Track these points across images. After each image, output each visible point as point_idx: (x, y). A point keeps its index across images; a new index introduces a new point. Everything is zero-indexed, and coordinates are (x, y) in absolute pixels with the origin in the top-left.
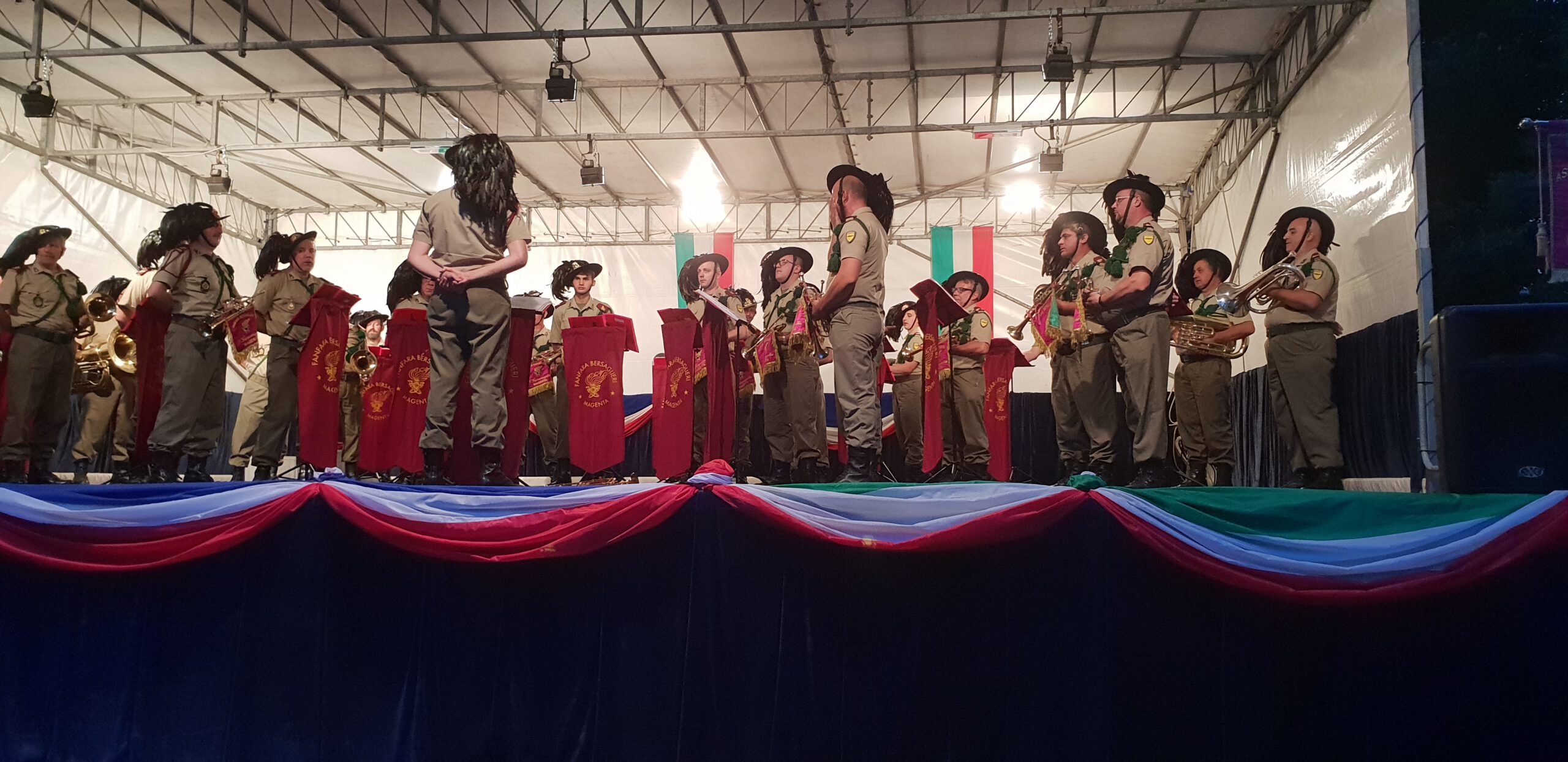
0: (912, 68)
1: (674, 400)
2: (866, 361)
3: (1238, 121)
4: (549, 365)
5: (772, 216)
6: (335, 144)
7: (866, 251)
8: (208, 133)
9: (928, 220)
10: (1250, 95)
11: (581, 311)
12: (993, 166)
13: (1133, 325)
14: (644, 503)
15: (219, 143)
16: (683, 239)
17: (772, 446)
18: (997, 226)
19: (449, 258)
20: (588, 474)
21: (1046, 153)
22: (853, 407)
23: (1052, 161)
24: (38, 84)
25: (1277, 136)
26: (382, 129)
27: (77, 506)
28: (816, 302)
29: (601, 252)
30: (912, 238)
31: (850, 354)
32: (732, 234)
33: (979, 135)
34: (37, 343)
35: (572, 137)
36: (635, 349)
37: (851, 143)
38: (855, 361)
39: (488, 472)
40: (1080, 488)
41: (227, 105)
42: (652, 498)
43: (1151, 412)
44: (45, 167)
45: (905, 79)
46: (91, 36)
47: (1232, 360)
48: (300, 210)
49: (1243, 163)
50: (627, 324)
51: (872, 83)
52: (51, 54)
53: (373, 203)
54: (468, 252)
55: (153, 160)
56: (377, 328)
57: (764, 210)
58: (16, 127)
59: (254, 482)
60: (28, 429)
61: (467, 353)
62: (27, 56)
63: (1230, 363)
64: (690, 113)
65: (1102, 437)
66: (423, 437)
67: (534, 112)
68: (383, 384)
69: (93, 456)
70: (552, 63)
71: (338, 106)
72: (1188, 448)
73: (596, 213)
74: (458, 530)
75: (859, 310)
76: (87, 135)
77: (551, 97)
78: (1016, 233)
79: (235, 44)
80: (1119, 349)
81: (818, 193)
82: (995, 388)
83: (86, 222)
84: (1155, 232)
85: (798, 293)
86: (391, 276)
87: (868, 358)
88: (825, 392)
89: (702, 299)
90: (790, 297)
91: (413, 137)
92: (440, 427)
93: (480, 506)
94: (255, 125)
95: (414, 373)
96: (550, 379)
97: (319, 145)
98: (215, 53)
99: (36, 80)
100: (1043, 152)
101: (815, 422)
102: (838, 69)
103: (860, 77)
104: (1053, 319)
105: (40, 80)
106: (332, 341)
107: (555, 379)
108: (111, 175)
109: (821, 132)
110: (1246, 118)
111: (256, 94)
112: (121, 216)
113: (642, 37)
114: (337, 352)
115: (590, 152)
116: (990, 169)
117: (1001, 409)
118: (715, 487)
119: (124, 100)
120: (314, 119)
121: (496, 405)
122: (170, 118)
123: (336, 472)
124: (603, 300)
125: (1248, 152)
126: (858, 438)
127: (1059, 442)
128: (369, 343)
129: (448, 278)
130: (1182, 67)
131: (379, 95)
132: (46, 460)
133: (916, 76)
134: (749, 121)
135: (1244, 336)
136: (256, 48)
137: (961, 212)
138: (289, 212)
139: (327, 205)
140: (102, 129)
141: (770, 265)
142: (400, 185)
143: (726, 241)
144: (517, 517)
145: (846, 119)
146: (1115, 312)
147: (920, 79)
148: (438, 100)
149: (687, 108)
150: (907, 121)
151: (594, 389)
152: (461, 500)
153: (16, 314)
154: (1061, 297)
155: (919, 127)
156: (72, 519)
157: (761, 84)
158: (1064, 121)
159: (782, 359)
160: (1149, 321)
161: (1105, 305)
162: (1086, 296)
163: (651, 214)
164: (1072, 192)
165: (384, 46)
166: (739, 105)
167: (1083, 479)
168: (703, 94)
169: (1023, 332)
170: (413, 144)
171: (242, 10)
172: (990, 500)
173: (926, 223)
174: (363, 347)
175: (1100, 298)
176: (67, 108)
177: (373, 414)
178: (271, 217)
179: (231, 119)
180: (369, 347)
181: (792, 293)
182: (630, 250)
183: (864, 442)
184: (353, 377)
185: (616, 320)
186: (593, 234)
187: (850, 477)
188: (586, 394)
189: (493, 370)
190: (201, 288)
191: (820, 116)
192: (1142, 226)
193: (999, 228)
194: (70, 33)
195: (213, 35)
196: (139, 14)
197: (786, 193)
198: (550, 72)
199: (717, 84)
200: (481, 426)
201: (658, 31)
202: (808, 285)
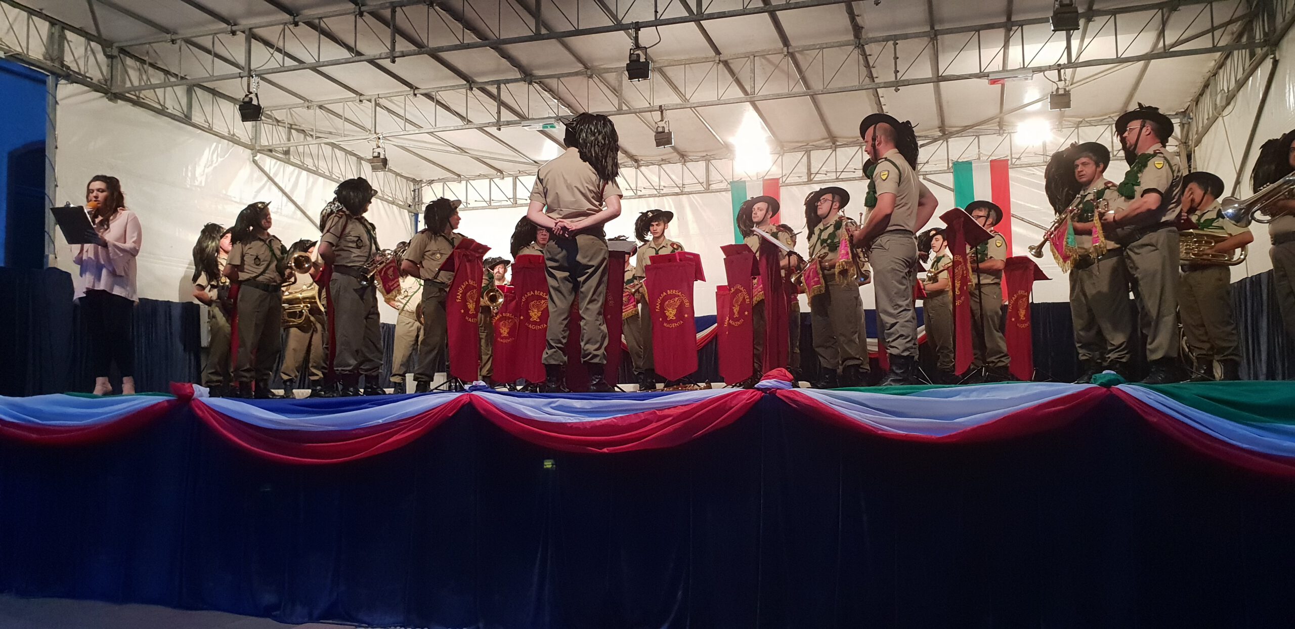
0: (932, 27)
1: (737, 320)
2: (904, 281)
3: (1236, 52)
4: (633, 294)
5: (812, 162)
6: (464, 127)
7: (899, 186)
8: (369, 125)
9: (949, 157)
10: (1248, 28)
11: (657, 249)
12: (1006, 107)
13: (1145, 239)
14: (720, 405)
15: (377, 132)
16: (737, 186)
17: (822, 356)
18: (1012, 158)
19: (561, 212)
20: (670, 381)
21: (1055, 93)
22: (893, 321)
23: (1061, 100)
24: (250, 96)
25: (1276, 63)
26: (499, 112)
27: (293, 415)
28: (857, 233)
29: (670, 201)
30: (935, 173)
31: (889, 275)
32: (778, 179)
33: (993, 82)
34: (258, 292)
35: (647, 109)
36: (704, 280)
37: (880, 96)
38: (894, 281)
39: (595, 382)
40: (1102, 385)
41: (382, 102)
42: (726, 401)
43: (1163, 316)
44: (255, 158)
45: (926, 38)
46: (285, 57)
47: (1230, 267)
48: (439, 180)
49: (1242, 89)
50: (696, 259)
51: (897, 44)
52: (257, 73)
53: (494, 172)
54: (575, 206)
55: (329, 148)
56: (501, 271)
57: (805, 157)
58: (235, 130)
59: (416, 394)
60: (253, 357)
61: (576, 287)
62: (241, 75)
63: (1229, 270)
64: (742, 81)
65: (1118, 339)
66: (544, 356)
67: (616, 91)
68: (508, 314)
69: (296, 376)
70: (631, 49)
71: (465, 96)
72: (1195, 347)
73: (666, 169)
74: (576, 428)
75: (896, 237)
76: (283, 132)
77: (631, 78)
78: (1029, 164)
79: (387, 53)
80: (1133, 262)
81: (851, 140)
82: (1017, 300)
83: (285, 198)
84: (1165, 158)
85: (838, 225)
86: (512, 230)
87: (906, 279)
88: (864, 308)
89: (756, 235)
90: (831, 230)
91: (523, 118)
92: (557, 347)
93: (592, 408)
94: (403, 116)
95: (533, 305)
96: (635, 306)
97: (452, 128)
98: (372, 62)
99: (248, 93)
100: (1052, 92)
101: (856, 335)
102: (866, 34)
103: (886, 39)
104: (1070, 239)
105: (251, 93)
106: (471, 282)
107: (640, 306)
108: (301, 161)
109: (854, 88)
110: (1243, 49)
111: (401, 92)
112: (309, 192)
113: (701, 22)
114: (475, 290)
115: (662, 120)
116: (1004, 109)
117: (1022, 317)
118: (778, 391)
119: (308, 103)
120: (447, 108)
121: (599, 329)
122: (341, 114)
123: (481, 384)
124: (674, 240)
125: (1247, 79)
126: (898, 347)
127: (1078, 345)
128: (497, 283)
129: (562, 227)
130: (1180, 8)
131: (496, 86)
132: (266, 380)
133: (936, 36)
134: (792, 84)
135: (1243, 245)
136: (403, 55)
137: (979, 148)
138: (431, 182)
139: (459, 176)
140: (293, 127)
141: (812, 203)
142: (514, 156)
143: (773, 185)
144: (621, 417)
145: (875, 75)
146: (1128, 229)
147: (939, 37)
148: (541, 86)
149: (739, 77)
150: (928, 73)
151: (671, 313)
152: (577, 404)
153: (242, 271)
154: (1076, 219)
155: (940, 78)
156: (289, 425)
157: (801, 52)
158: (1071, 64)
159: (826, 282)
160: (1159, 236)
161: (1118, 223)
162: (1101, 215)
163: (711, 167)
164: (1078, 125)
165: (498, 46)
166: (783, 71)
167: (1105, 377)
168: (752, 64)
169: (1043, 250)
170: (524, 123)
171: (391, 27)
172: (1021, 397)
173: (948, 159)
174: (493, 285)
175: (1114, 217)
176: (269, 113)
177: (502, 338)
178: (417, 187)
179: (386, 112)
180: (497, 286)
181: (832, 226)
182: (694, 197)
183: (903, 351)
184: (487, 309)
185: (687, 256)
186: (664, 187)
187: (891, 380)
188: (665, 317)
189: (596, 302)
190: (357, 245)
191: (853, 74)
192: (1152, 153)
193: (1014, 160)
194: (270, 55)
195: (370, 48)
196: (317, 37)
197: (823, 141)
198: (630, 58)
199: (763, 55)
200: (588, 346)
201: (716, 16)
202: (849, 219)
